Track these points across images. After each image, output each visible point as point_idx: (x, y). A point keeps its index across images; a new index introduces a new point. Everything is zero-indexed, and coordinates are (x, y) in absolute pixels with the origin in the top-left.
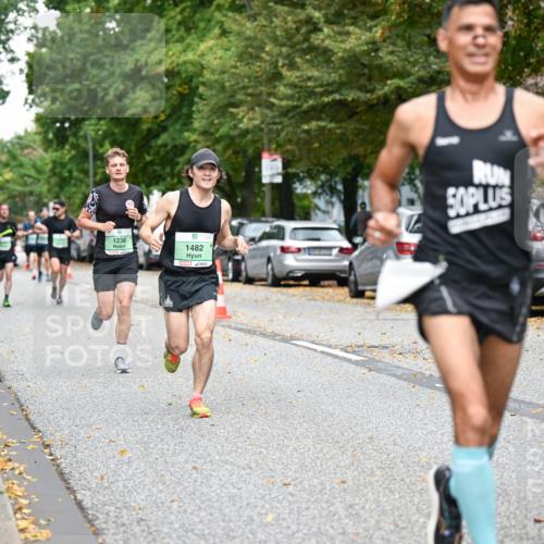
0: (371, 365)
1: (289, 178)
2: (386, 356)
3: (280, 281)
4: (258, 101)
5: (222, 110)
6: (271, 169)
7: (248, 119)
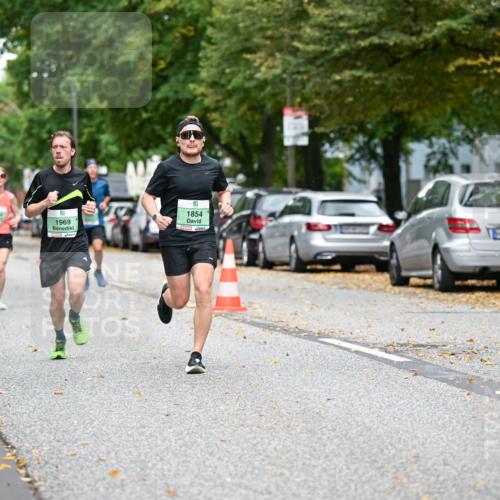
0: (417, 368)
1: (316, 139)
2: (434, 357)
3: (306, 265)
4: (279, 45)
5: (235, 57)
6: (294, 129)
7: (266, 67)
